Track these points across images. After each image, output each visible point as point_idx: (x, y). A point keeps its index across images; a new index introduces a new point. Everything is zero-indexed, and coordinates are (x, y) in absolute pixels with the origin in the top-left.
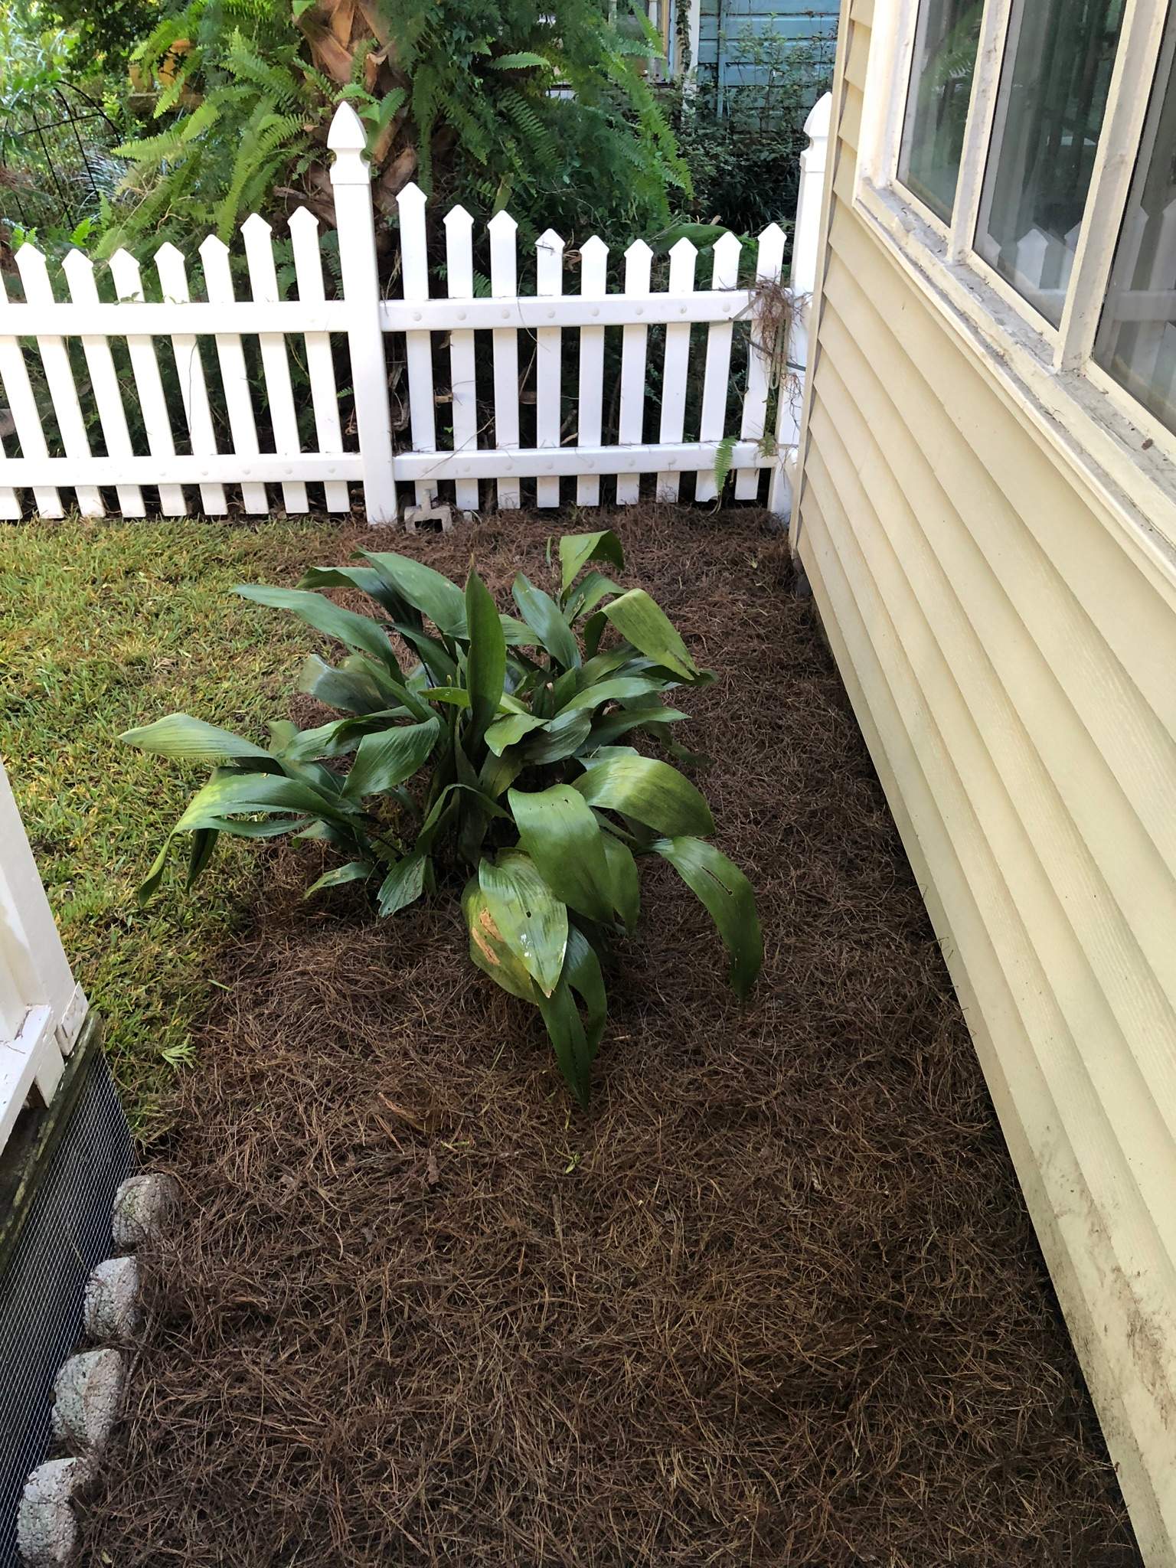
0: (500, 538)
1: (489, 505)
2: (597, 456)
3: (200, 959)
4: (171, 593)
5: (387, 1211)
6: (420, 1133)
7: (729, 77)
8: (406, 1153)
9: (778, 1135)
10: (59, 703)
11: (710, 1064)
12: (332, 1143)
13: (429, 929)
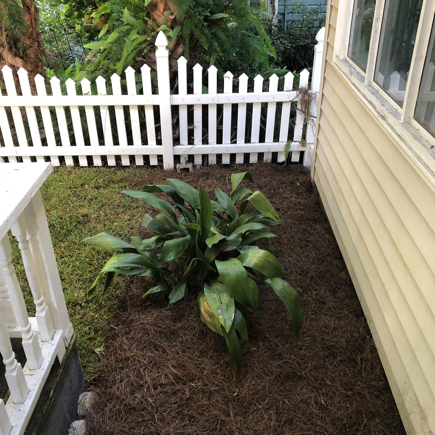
0: (209, 174)
1: (205, 163)
2: (244, 146)
3: (107, 318)
4: (97, 192)
5: (172, 407)
6: (183, 380)
7: (288, 17)
8: (178, 387)
9: (309, 384)
10: (59, 229)
11: (285, 359)
12: (152, 383)
13: (186, 309)
